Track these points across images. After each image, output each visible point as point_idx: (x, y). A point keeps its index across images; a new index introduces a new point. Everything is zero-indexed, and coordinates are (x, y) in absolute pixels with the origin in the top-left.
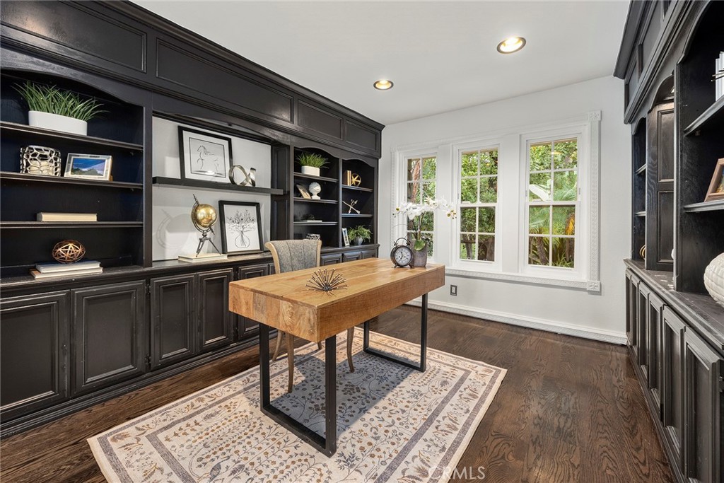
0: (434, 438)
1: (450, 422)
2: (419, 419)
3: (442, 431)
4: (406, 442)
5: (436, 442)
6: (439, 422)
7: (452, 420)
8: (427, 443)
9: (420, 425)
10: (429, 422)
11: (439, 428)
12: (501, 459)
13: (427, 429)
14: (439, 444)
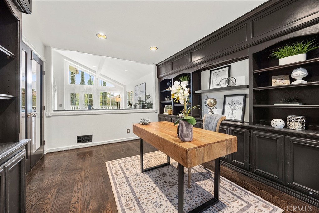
0: (128, 196)
1: (130, 206)
2: (140, 196)
3: (129, 200)
4: (133, 188)
5: (126, 195)
6: (134, 202)
7: (131, 208)
8: (128, 193)
9: (137, 195)
10: (137, 199)
11: (131, 201)
12: (102, 211)
13: (133, 196)
14: (125, 196)
